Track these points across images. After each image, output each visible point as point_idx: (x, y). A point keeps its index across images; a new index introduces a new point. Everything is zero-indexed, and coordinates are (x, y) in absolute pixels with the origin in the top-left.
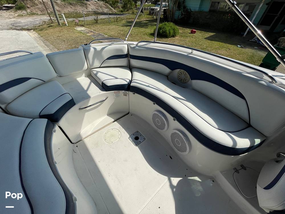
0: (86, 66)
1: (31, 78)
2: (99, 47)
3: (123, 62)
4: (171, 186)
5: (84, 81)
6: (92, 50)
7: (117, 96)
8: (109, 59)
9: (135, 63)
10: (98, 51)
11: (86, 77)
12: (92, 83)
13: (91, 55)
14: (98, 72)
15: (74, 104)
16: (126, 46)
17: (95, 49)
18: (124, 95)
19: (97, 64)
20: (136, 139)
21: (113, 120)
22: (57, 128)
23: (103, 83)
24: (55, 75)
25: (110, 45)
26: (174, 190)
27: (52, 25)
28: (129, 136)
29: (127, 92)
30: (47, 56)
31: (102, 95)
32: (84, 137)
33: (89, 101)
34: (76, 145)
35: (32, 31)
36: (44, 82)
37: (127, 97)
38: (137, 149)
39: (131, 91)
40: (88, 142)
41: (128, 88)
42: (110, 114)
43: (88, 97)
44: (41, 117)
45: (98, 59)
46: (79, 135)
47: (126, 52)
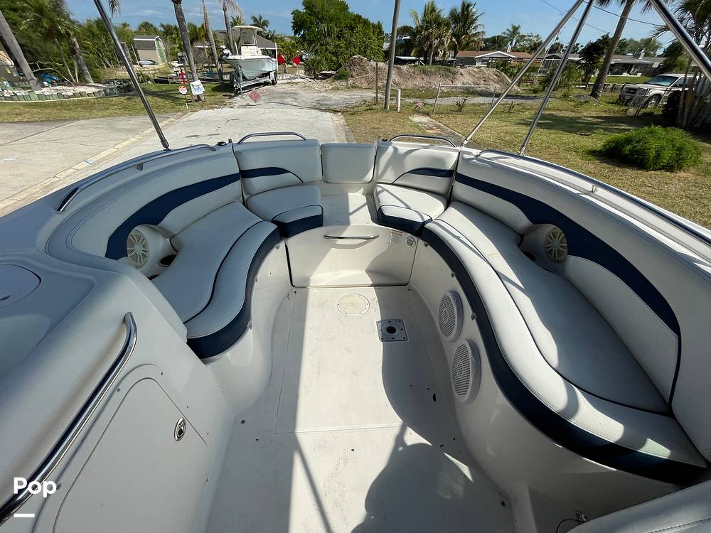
0: (369, 176)
1: (289, 172)
2: (403, 147)
3: (439, 184)
4: (400, 439)
5: (356, 199)
6: (390, 150)
7: (395, 240)
8: (413, 172)
9: (461, 190)
10: (399, 155)
11: (363, 194)
12: (367, 206)
13: (384, 159)
14: (384, 190)
15: (321, 225)
16: (455, 155)
17: (396, 149)
18: (408, 243)
19: (390, 176)
20: (389, 331)
21: (371, 283)
22: (282, 245)
23: (380, 208)
24: (319, 176)
25: (426, 148)
26: (401, 449)
27: (374, 107)
28: (379, 319)
29: (416, 239)
30: (322, 147)
31: (370, 227)
32: (312, 284)
33: (345, 229)
34: (295, 290)
35: (340, 114)
36: (302, 183)
37: (412, 249)
38: (380, 346)
39: (423, 239)
40: (313, 295)
41: (420, 231)
42: (370, 272)
43: (348, 223)
44: (274, 222)
45: (393, 168)
46: (307, 280)
47: (450, 165)
